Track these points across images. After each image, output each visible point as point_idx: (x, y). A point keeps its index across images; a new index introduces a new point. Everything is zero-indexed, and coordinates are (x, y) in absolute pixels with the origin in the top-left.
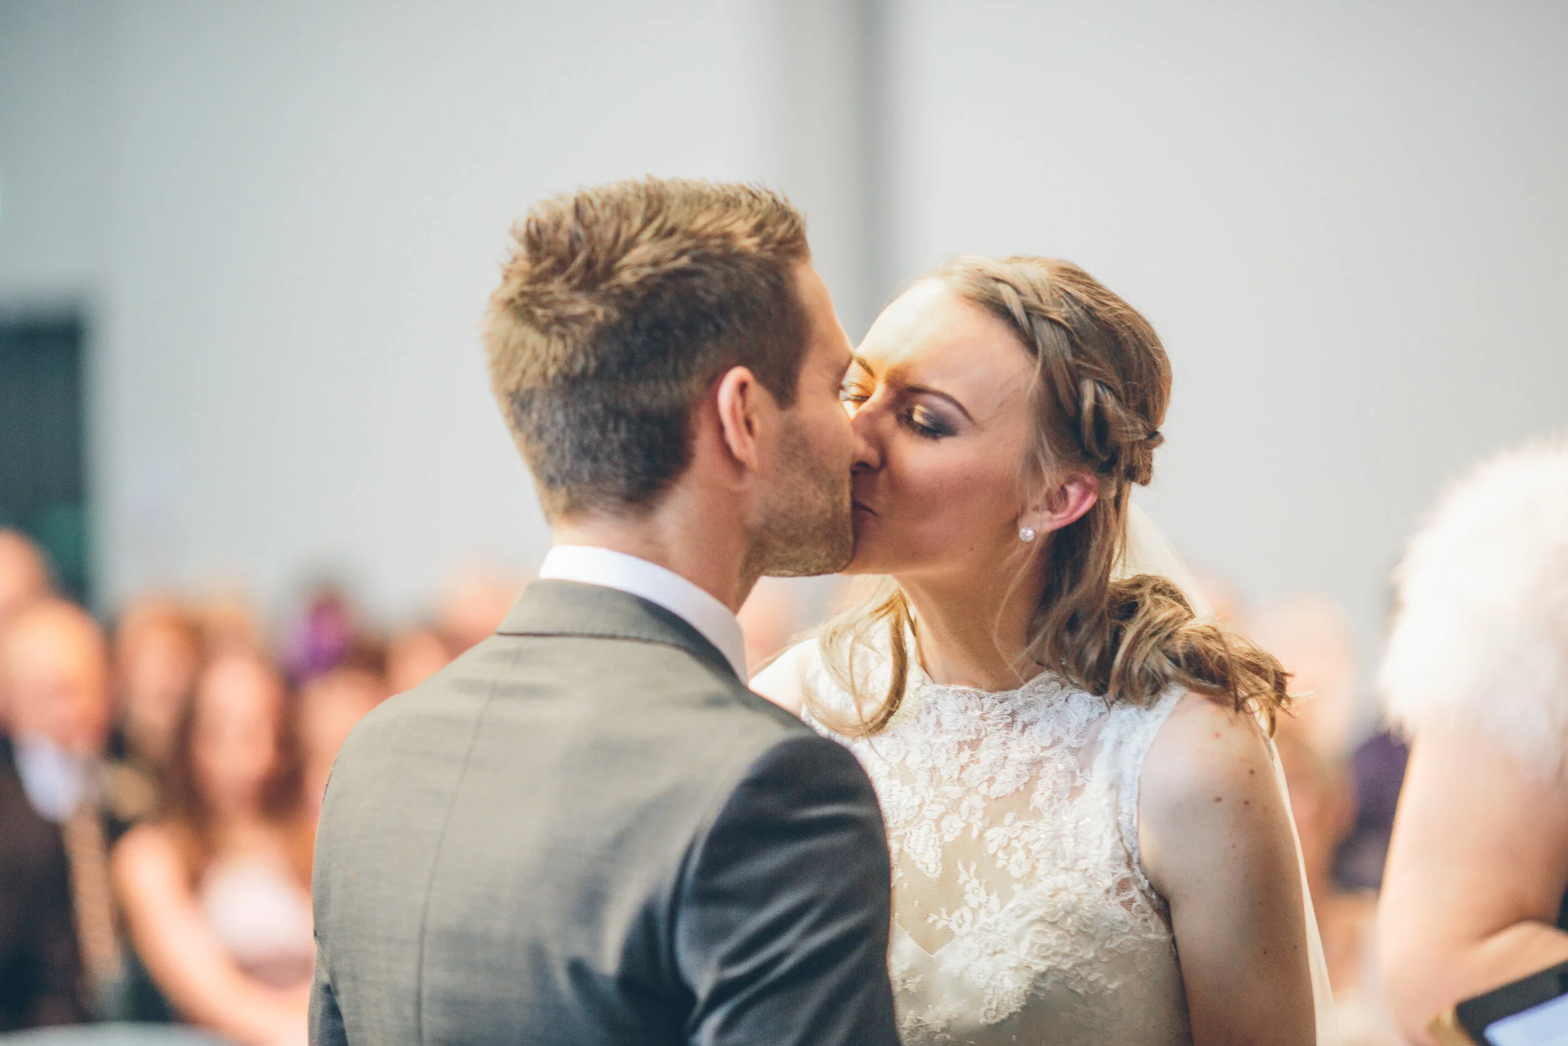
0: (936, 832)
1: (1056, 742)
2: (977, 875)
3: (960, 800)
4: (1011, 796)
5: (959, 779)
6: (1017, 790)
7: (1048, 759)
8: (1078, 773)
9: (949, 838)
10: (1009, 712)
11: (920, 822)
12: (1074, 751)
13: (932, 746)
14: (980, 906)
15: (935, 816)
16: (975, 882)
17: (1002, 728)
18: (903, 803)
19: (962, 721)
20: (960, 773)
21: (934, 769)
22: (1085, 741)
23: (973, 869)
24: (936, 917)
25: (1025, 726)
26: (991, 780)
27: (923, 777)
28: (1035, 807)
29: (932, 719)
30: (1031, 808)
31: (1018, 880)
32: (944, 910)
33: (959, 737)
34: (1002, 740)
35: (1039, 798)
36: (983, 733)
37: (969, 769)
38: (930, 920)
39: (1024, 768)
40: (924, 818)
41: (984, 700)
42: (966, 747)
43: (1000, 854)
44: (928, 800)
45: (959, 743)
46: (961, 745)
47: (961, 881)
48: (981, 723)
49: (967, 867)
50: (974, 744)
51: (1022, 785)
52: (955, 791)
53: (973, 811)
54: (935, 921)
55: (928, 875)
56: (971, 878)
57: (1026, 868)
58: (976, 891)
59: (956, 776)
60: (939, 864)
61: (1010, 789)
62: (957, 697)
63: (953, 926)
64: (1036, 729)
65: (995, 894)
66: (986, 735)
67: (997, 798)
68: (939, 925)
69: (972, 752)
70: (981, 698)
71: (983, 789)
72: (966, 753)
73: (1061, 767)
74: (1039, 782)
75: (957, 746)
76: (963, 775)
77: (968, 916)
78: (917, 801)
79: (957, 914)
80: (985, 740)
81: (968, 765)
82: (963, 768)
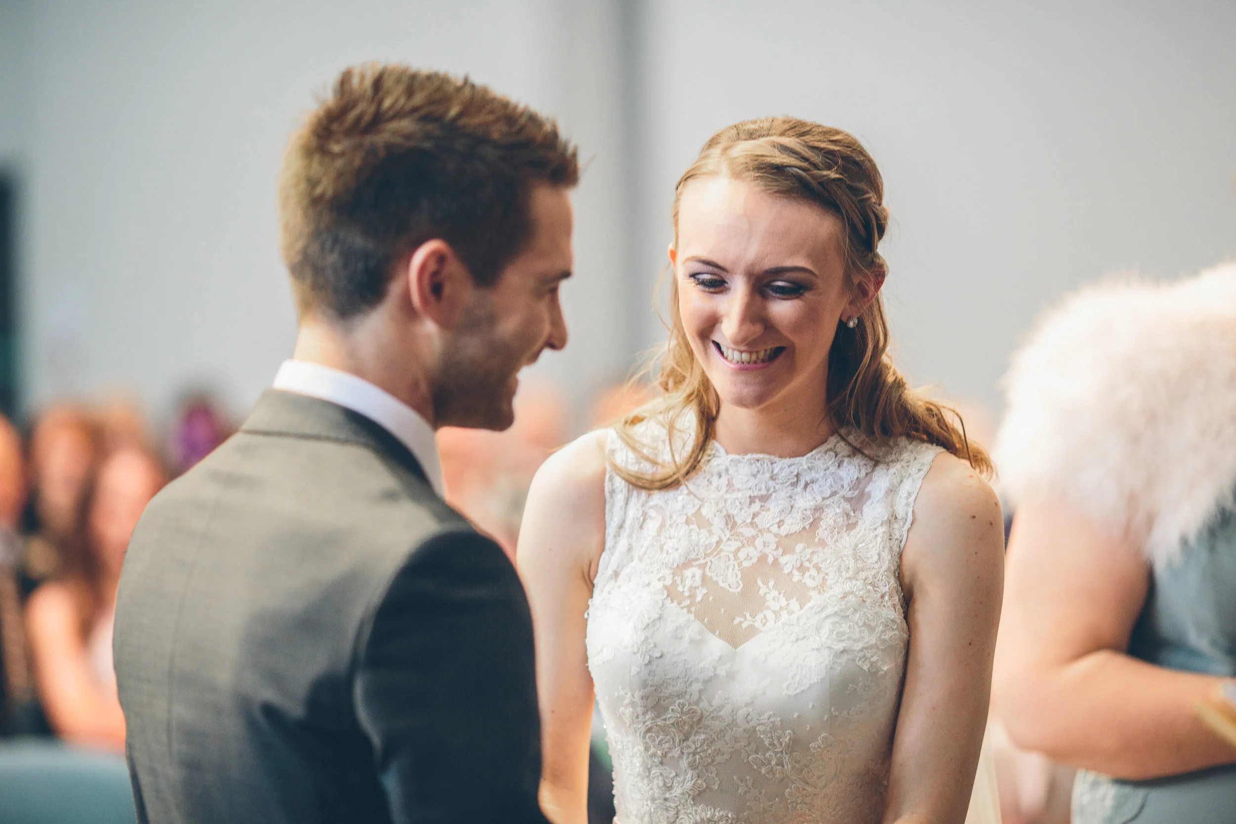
0: (735, 560)
1: (834, 494)
2: (775, 586)
3: (754, 538)
4: (799, 532)
5: (752, 524)
6: (804, 528)
7: (827, 506)
8: (852, 514)
9: (746, 564)
10: (795, 473)
11: (719, 553)
12: (848, 500)
13: (726, 501)
14: (781, 608)
15: (733, 549)
16: (775, 593)
17: (788, 486)
18: (702, 541)
19: (753, 482)
20: (753, 518)
21: (729, 517)
22: (857, 492)
23: (771, 584)
24: (742, 619)
25: (806, 485)
26: (780, 523)
27: (718, 523)
28: (820, 539)
29: (724, 481)
30: (817, 540)
31: (814, 589)
32: (748, 615)
33: (749, 493)
34: (788, 495)
35: (822, 532)
36: (772, 490)
37: (760, 516)
38: (736, 622)
39: (808, 513)
40: (722, 550)
41: (775, 465)
42: (757, 500)
43: (795, 572)
44: (725, 539)
45: (750, 497)
46: (752, 500)
47: (762, 592)
48: (771, 483)
49: (766, 583)
50: (764, 499)
51: (808, 525)
52: (749, 532)
53: (767, 545)
54: (741, 622)
55: (731, 590)
56: (770, 590)
57: (818, 580)
58: (776, 599)
59: (749, 520)
60: (740, 583)
61: (797, 528)
62: (751, 464)
63: (758, 624)
64: (815, 487)
65: (795, 599)
66: (775, 491)
67: (787, 536)
68: (744, 625)
69: (763, 504)
70: (772, 464)
71: (774, 529)
72: (756, 506)
73: (838, 510)
74: (821, 522)
75: (748, 500)
76: (756, 520)
77: (770, 616)
78: (715, 539)
79: (760, 616)
80: (774, 495)
81: (759, 513)
82: (755, 516)
